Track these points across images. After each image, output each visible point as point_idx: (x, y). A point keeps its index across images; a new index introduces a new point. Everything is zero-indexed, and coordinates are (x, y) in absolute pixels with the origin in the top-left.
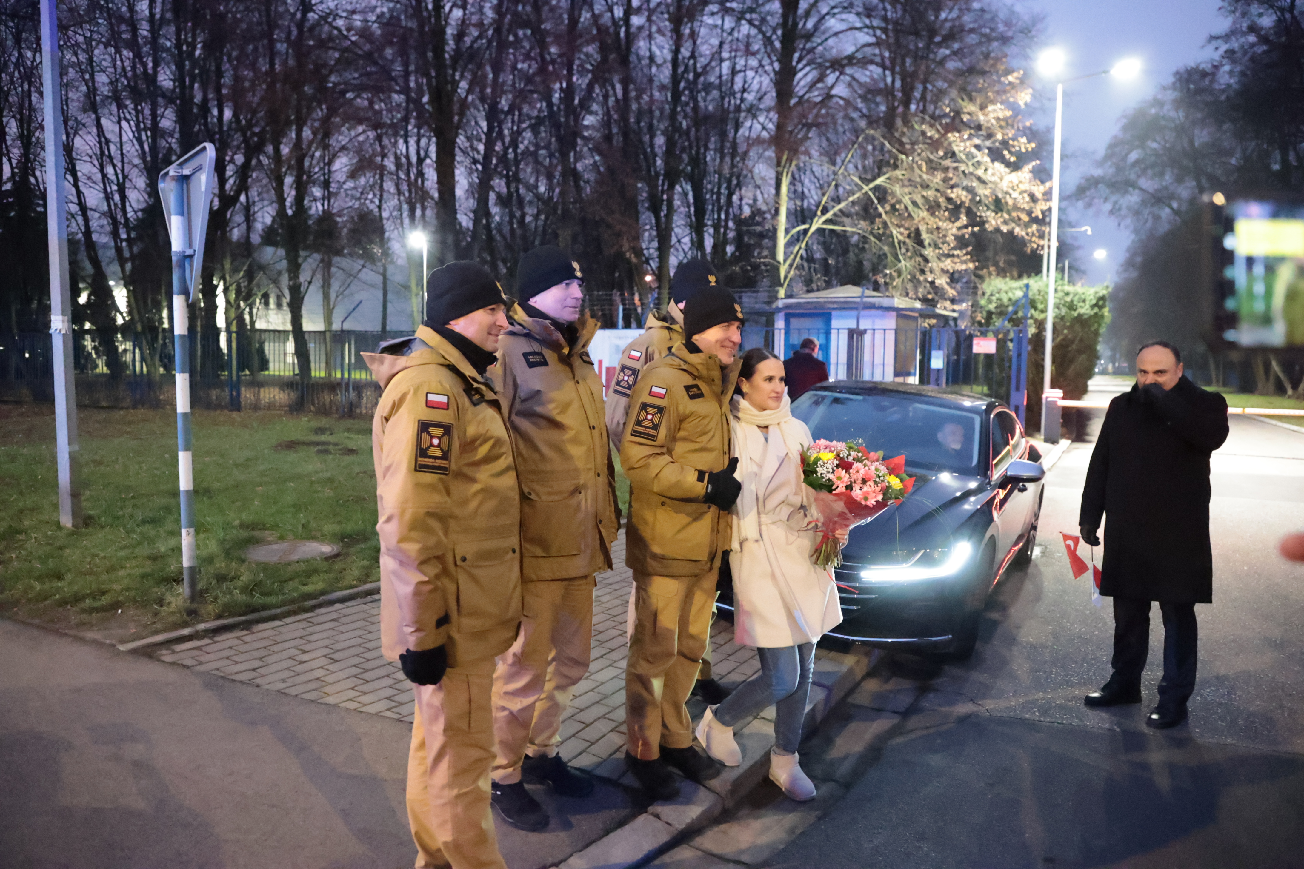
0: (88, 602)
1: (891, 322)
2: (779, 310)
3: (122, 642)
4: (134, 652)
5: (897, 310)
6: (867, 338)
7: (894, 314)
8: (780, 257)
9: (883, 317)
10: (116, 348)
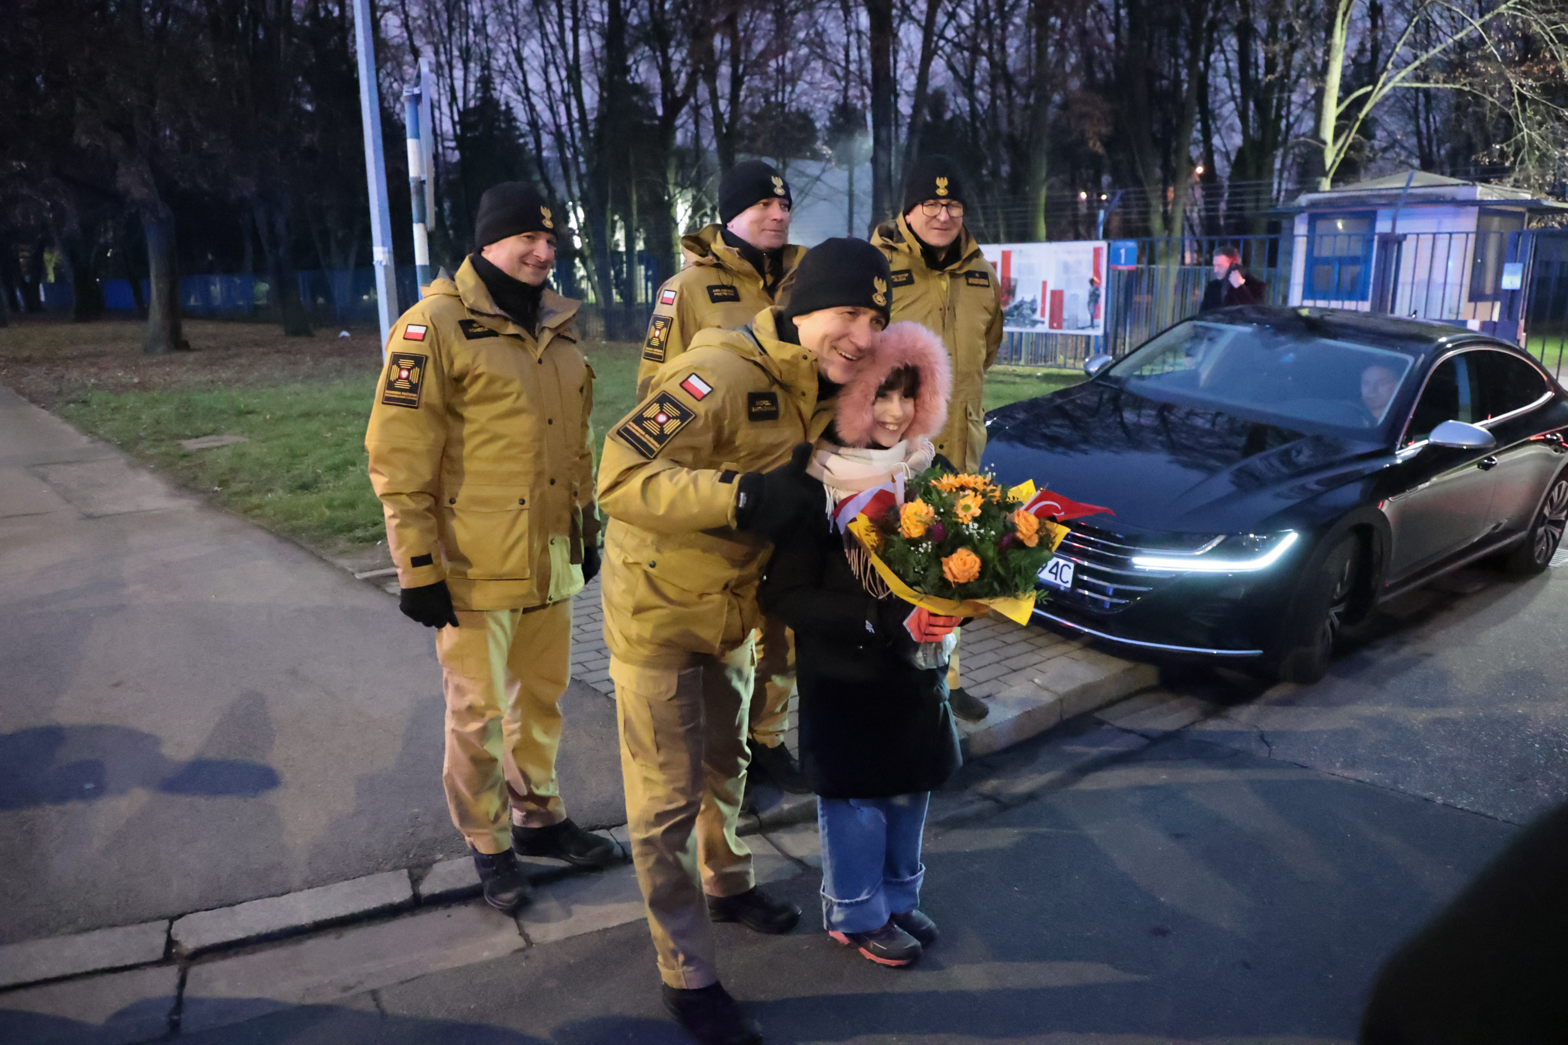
0: (359, 533)
1: (1468, 222)
2: (1300, 210)
3: (361, 571)
4: (367, 580)
5: (1480, 204)
6: (1408, 247)
7: (1476, 209)
8: (1328, 133)
9: (1456, 215)
10: (574, 275)
